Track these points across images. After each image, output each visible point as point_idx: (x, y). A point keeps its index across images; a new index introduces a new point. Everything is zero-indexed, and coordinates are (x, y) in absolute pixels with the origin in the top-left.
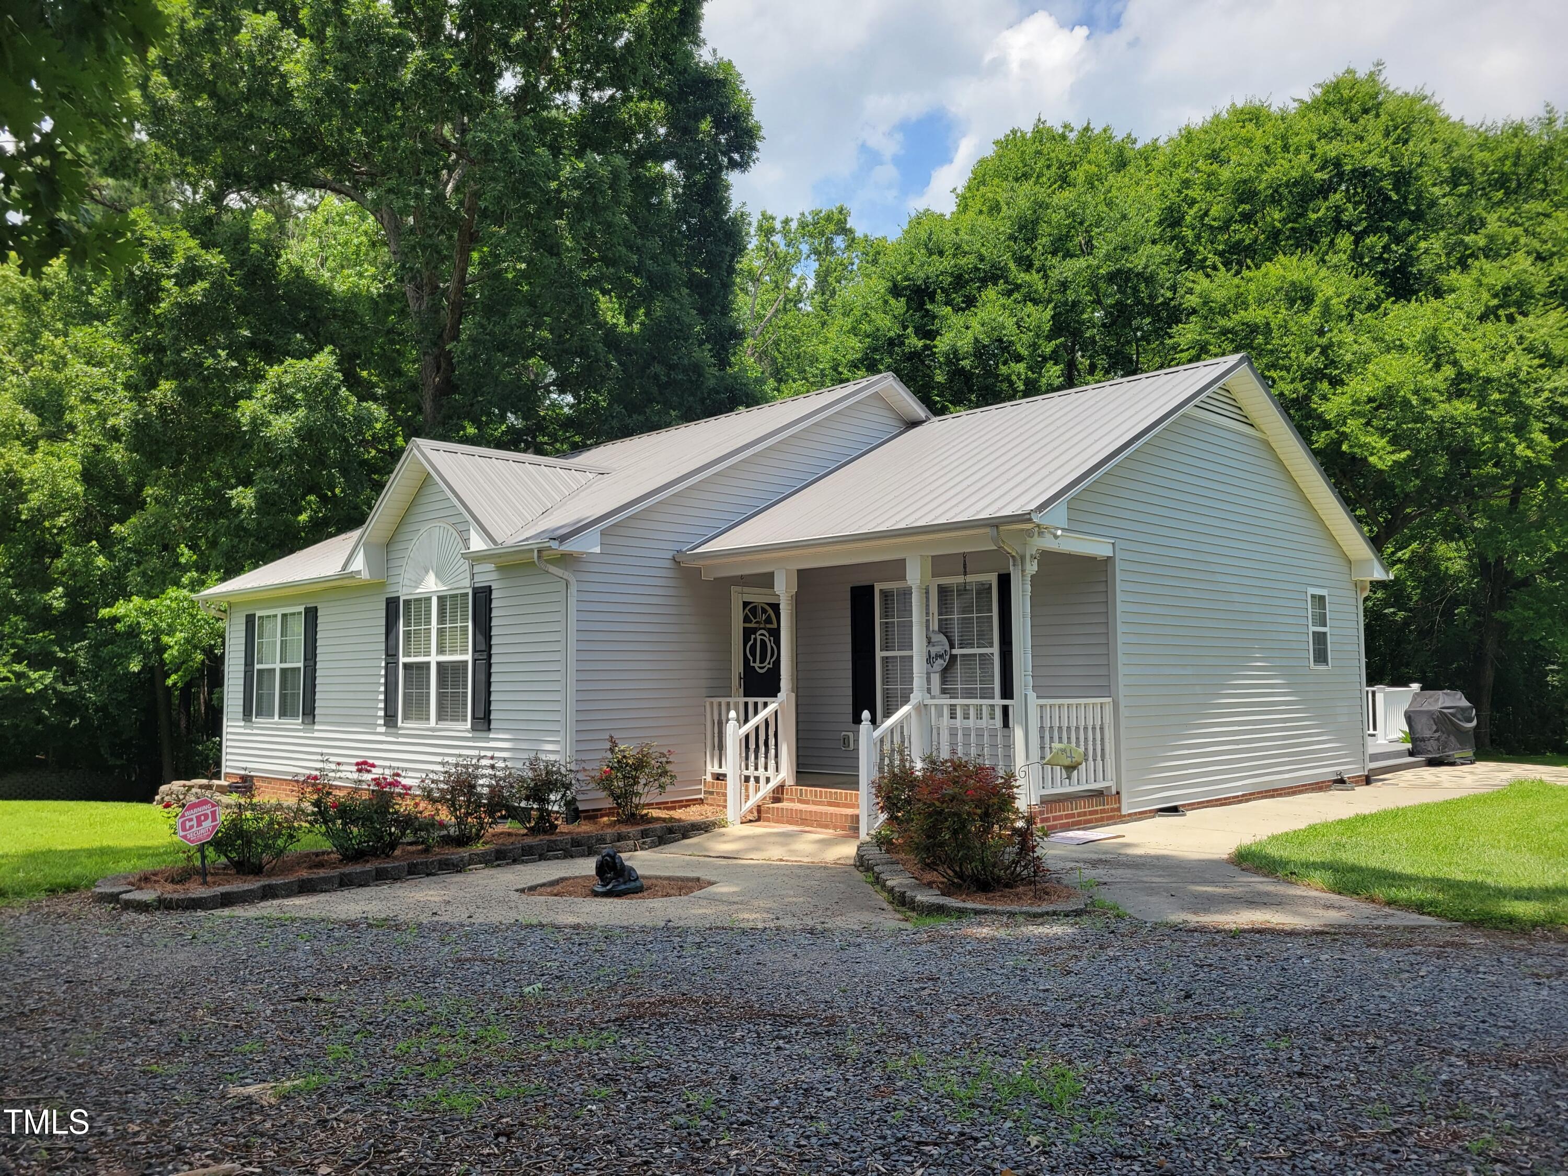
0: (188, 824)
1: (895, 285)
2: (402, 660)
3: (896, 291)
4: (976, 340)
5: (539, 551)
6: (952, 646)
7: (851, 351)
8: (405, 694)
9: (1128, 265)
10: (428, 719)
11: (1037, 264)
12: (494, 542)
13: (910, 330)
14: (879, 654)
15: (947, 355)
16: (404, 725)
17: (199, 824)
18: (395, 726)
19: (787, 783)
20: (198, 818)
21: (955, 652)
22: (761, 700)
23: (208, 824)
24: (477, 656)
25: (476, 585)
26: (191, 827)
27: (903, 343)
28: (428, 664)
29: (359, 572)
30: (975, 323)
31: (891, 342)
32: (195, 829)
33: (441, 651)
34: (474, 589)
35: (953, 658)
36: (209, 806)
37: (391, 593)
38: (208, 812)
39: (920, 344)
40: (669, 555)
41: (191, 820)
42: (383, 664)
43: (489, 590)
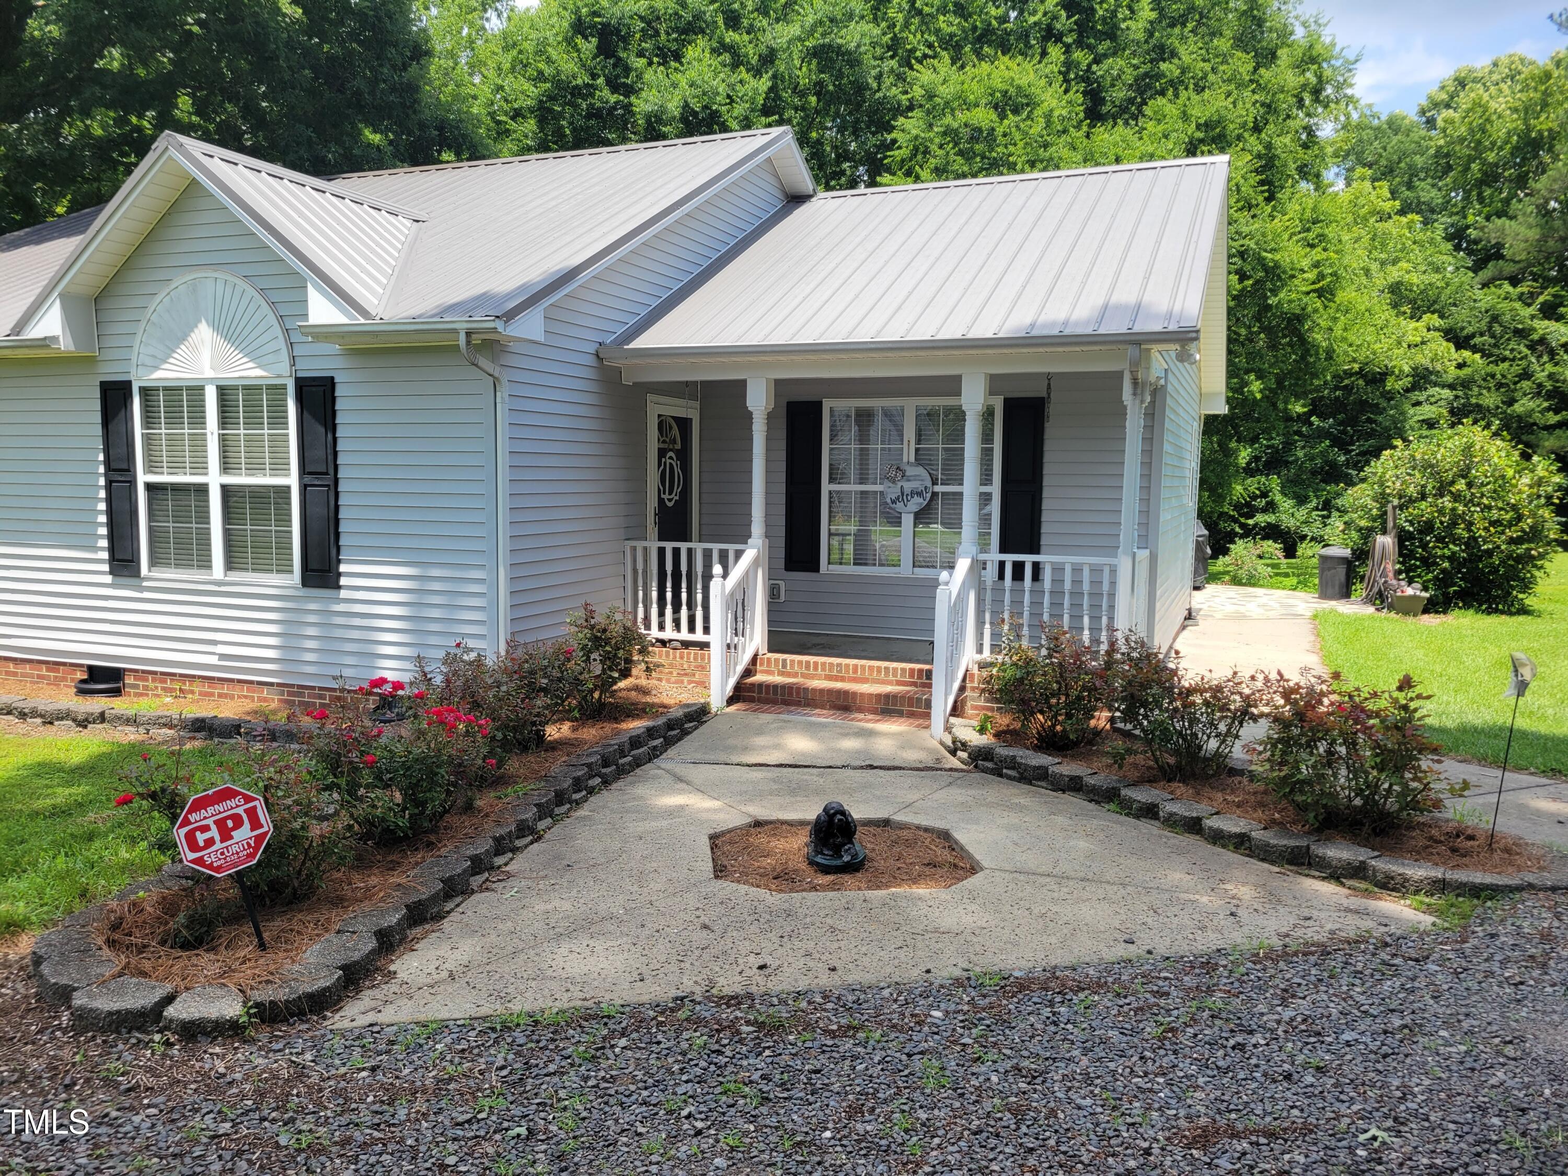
0: (201, 838)
1: (579, 19)
2: (142, 478)
3: (580, 27)
4: (686, 105)
5: (468, 334)
6: (934, 483)
7: (522, 97)
8: (151, 530)
9: (839, 41)
10: (209, 567)
11: (745, 22)
12: (364, 313)
13: (601, 81)
14: (826, 487)
15: (648, 117)
16: (155, 574)
17: (226, 835)
18: (136, 573)
19: (760, 652)
20: (220, 824)
21: (939, 488)
22: (731, 548)
23: (244, 834)
24: (308, 479)
25: (300, 375)
26: (210, 842)
27: (592, 95)
28: (202, 490)
29: (55, 339)
30: (683, 80)
31: (576, 91)
32: (218, 845)
33: (226, 466)
34: (298, 380)
35: (935, 495)
36: (238, 800)
37: (113, 373)
38: (240, 811)
39: (613, 99)
40: (592, 348)
41: (206, 829)
42: (102, 482)
43: (328, 385)
